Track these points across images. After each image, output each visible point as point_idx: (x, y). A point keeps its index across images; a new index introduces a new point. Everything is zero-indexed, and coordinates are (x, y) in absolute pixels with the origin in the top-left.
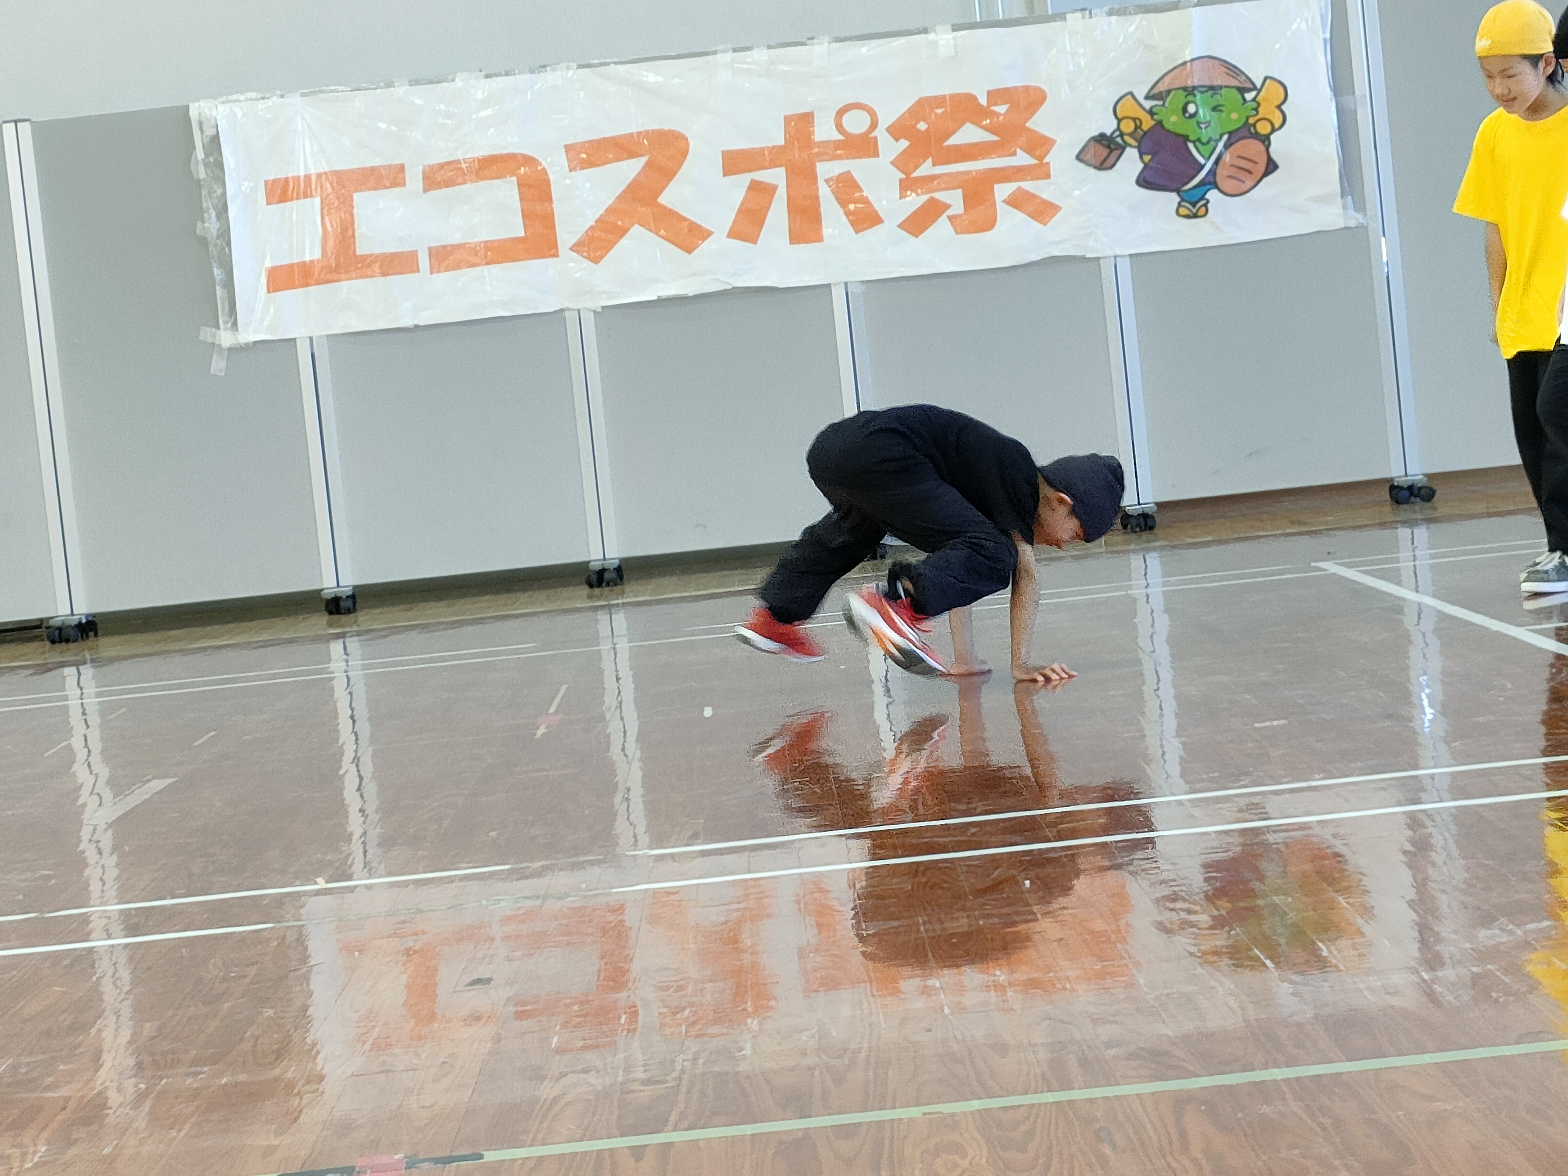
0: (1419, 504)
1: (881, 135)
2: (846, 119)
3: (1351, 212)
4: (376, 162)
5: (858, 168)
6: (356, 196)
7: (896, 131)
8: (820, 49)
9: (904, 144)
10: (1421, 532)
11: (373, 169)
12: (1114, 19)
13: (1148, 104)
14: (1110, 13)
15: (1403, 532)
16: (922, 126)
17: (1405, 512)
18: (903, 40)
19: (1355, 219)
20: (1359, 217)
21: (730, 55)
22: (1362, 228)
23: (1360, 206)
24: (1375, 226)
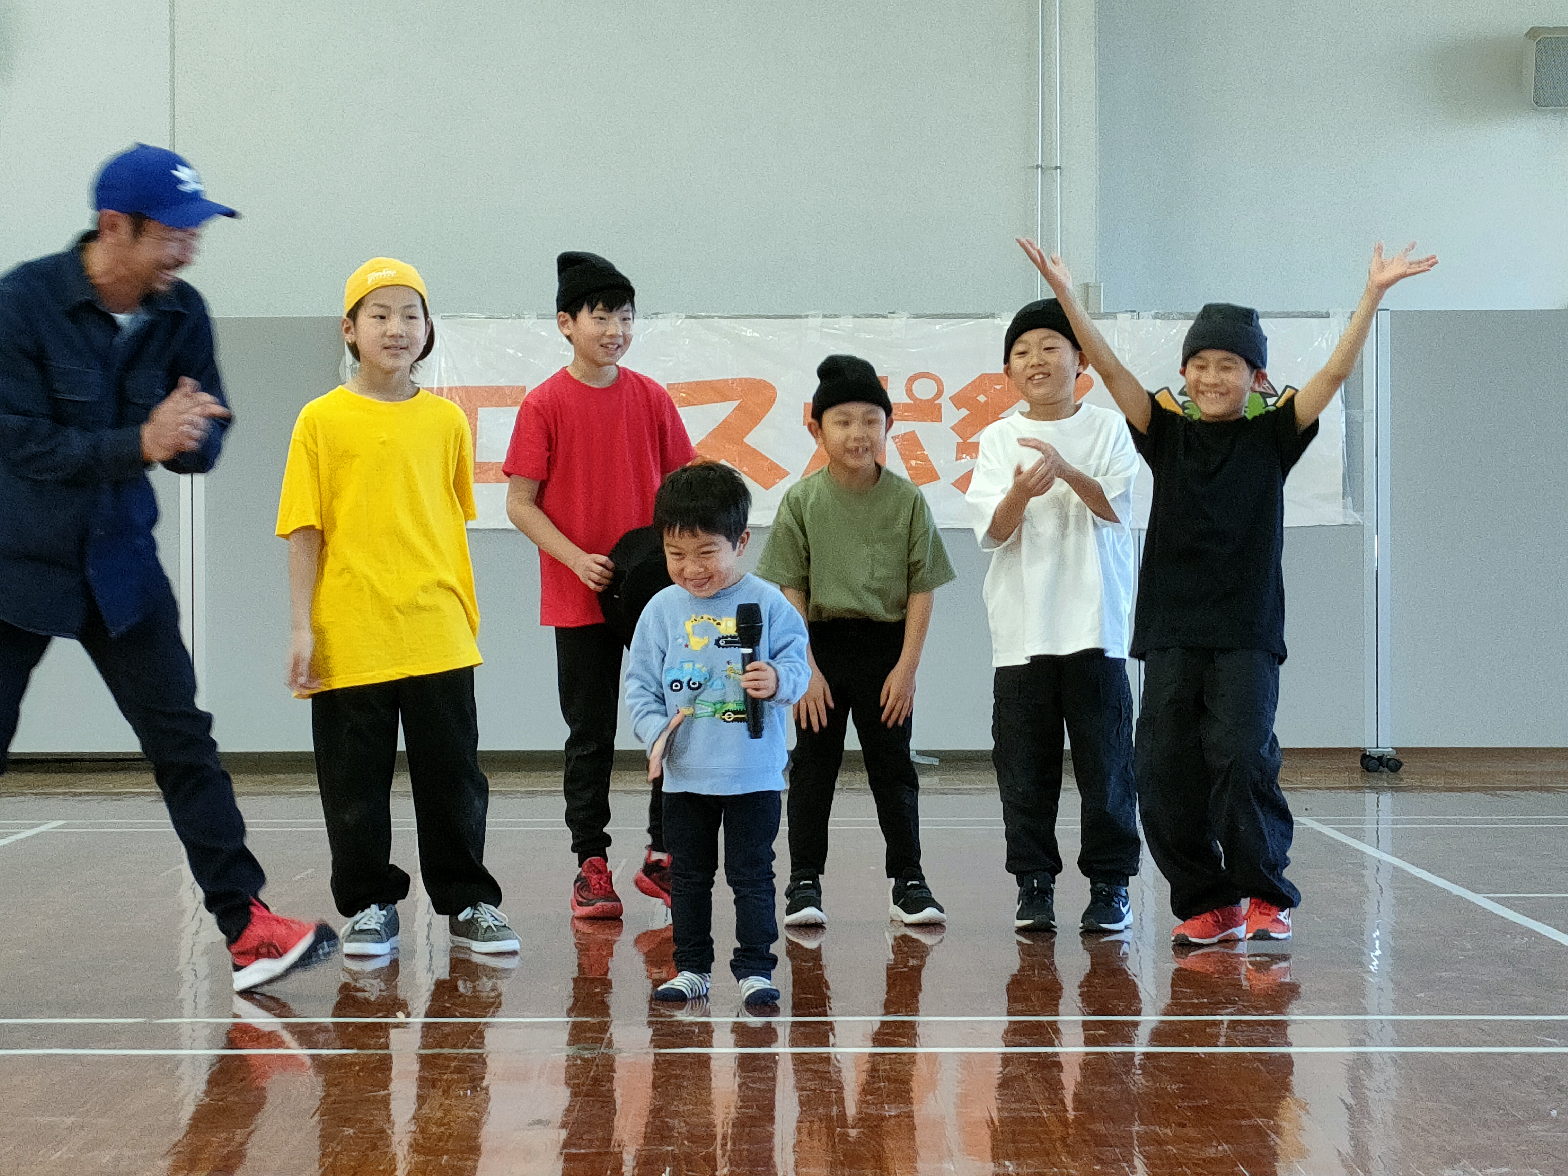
0: (1386, 774)
1: (945, 402)
2: (916, 386)
3: (1351, 511)
4: (502, 382)
5: (922, 429)
6: (481, 410)
7: (958, 401)
8: (899, 323)
9: (964, 412)
10: (1386, 799)
11: (499, 388)
12: (1158, 321)
13: (1181, 399)
14: (1156, 317)
15: (1370, 797)
16: (982, 398)
17: (1374, 779)
18: (972, 322)
19: (1354, 517)
20: (1357, 516)
21: (819, 321)
22: (1359, 526)
23: (1359, 507)
24: (1370, 524)
